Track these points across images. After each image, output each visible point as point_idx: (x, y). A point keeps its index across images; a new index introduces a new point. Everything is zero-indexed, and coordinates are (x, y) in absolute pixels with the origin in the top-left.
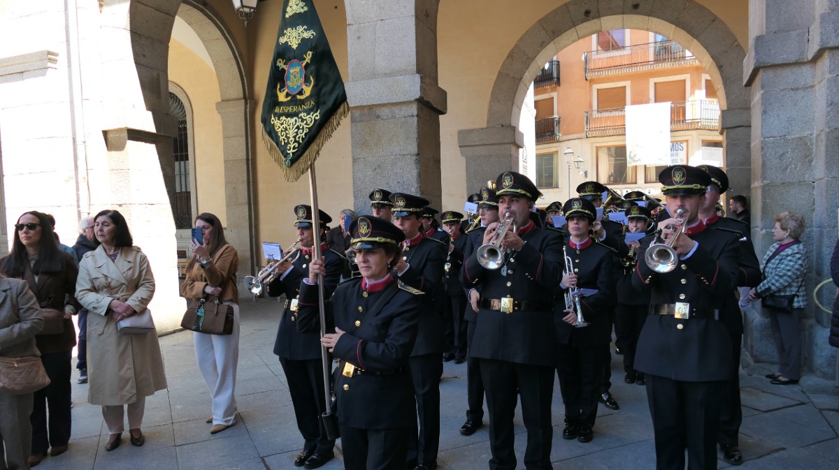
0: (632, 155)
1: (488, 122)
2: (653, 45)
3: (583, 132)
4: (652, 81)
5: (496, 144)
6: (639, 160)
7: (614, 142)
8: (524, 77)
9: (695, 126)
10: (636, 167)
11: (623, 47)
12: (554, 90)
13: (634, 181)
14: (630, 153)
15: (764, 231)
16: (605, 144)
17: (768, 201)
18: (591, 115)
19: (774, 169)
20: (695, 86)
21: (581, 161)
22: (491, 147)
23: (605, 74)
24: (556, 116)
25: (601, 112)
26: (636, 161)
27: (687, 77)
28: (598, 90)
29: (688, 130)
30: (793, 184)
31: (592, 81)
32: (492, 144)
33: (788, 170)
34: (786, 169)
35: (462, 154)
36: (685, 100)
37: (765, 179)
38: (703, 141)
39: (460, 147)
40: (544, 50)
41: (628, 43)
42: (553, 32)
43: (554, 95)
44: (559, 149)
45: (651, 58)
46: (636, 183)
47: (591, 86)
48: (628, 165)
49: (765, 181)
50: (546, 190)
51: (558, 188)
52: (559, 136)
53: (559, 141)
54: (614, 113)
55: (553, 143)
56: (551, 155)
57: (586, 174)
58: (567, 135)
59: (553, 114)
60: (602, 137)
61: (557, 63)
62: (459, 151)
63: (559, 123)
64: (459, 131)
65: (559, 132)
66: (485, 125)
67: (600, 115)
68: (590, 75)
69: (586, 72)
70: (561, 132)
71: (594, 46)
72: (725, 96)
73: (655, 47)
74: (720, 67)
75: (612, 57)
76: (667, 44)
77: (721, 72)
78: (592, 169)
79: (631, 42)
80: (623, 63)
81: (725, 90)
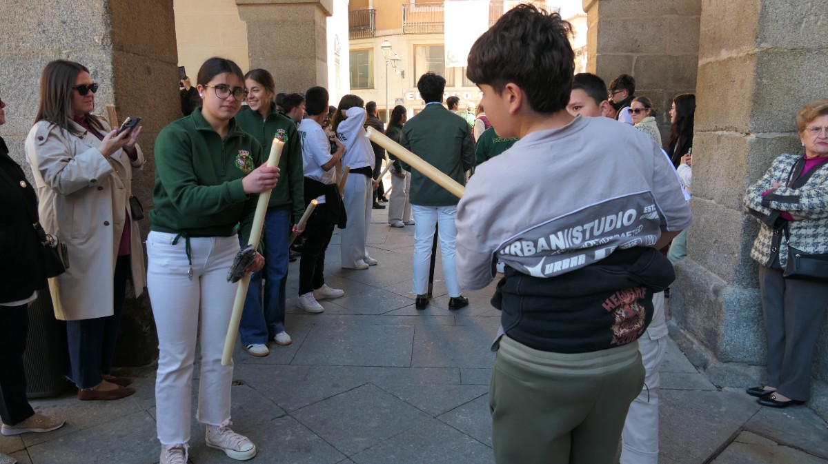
0: (450, 56)
3: (400, 27)
5: (291, 3)
6: (457, 61)
7: (432, 40)
10: (454, 68)
13: (452, 84)
14: (448, 53)
15: (753, 136)
16: (423, 43)
17: (765, 81)
18: (409, 9)
19: (781, 22)
21: (397, 60)
22: (284, 8)
24: (371, 7)
25: (419, 7)
26: (453, 62)
30: (809, 51)
33: (803, 25)
34: (800, 23)
35: (242, 16)
37: (763, 40)
39: (238, 5)
44: (374, 45)
46: (454, 86)
48: (446, 66)
49: (762, 45)
50: (361, 90)
51: (373, 88)
52: (375, 30)
53: (374, 36)
54: (433, 8)
55: (367, 38)
56: (366, 52)
57: (403, 74)
58: (382, 29)
59: (368, 5)
60: (420, 34)
62: (238, 11)
63: (374, 15)
65: (374, 26)
67: (417, 10)
70: (376, 26)
78: (409, 69)
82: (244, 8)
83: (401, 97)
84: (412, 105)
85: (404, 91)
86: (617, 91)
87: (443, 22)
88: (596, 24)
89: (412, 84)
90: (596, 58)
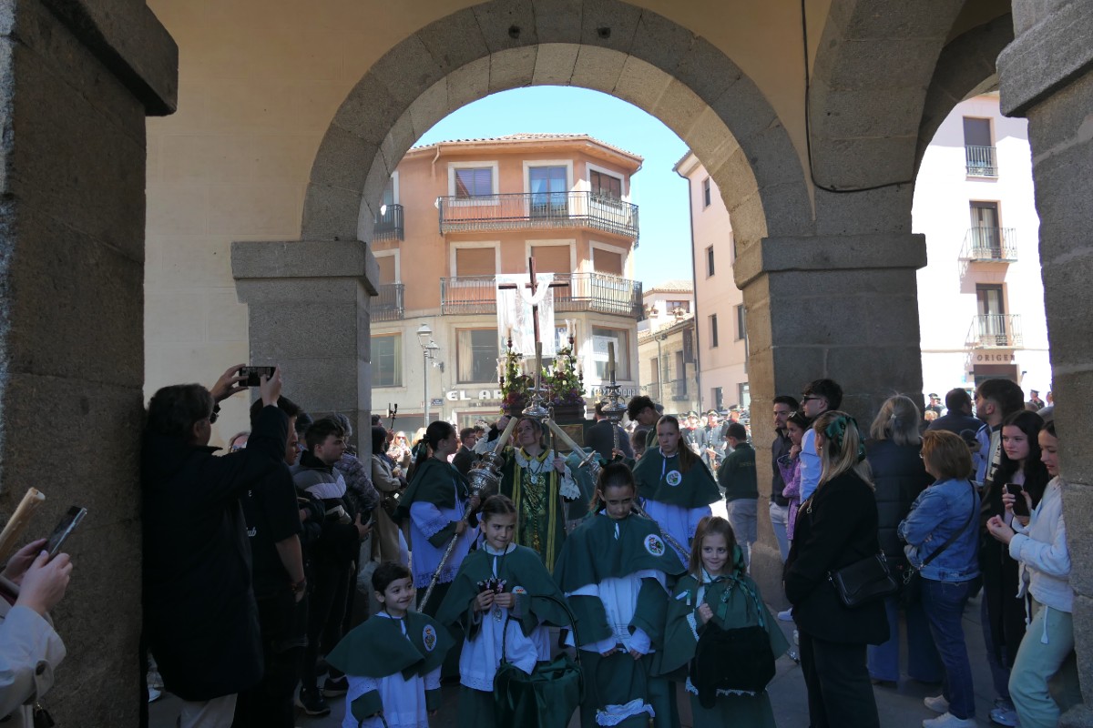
0: (505, 343)
1: (304, 228)
2: (528, 196)
3: (438, 307)
4: (529, 244)
5: (320, 278)
7: (479, 323)
8: (385, 140)
9: (582, 307)
11: (490, 195)
12: (395, 245)
14: (503, 339)
16: (469, 326)
18: (449, 284)
20: (582, 255)
21: (434, 348)
23: (466, 228)
24: (398, 282)
25: (462, 281)
27: (572, 242)
28: (457, 249)
29: (576, 311)
31: (449, 238)
32: (312, 278)
35: (243, 296)
36: (570, 271)
38: (594, 327)
39: (237, 279)
40: (427, 92)
41: (496, 190)
42: (446, 58)
43: (396, 252)
44: (403, 330)
45: (527, 212)
47: (447, 244)
48: (500, 357)
50: (384, 389)
51: (401, 386)
52: (402, 311)
53: (401, 318)
54: (481, 283)
55: (393, 320)
56: (391, 341)
57: (442, 366)
58: (413, 309)
59: (394, 279)
60: (465, 315)
61: (401, 208)
62: (235, 289)
63: (402, 292)
64: (235, 243)
65: (402, 306)
66: (296, 236)
67: (460, 285)
68: (447, 230)
69: (441, 223)
70: (405, 306)
71: (452, 191)
72: (762, 213)
73: (531, 199)
74: (753, 161)
75: (477, 207)
76: (547, 196)
77: (756, 170)
78: (450, 360)
79: (500, 189)
80: (491, 216)
81: (762, 202)
82: (245, 285)
83: (439, 396)
84: (454, 407)
85: (444, 390)
86: (812, 396)
87: (495, 300)
88: (765, 305)
89: (454, 380)
90: (771, 352)
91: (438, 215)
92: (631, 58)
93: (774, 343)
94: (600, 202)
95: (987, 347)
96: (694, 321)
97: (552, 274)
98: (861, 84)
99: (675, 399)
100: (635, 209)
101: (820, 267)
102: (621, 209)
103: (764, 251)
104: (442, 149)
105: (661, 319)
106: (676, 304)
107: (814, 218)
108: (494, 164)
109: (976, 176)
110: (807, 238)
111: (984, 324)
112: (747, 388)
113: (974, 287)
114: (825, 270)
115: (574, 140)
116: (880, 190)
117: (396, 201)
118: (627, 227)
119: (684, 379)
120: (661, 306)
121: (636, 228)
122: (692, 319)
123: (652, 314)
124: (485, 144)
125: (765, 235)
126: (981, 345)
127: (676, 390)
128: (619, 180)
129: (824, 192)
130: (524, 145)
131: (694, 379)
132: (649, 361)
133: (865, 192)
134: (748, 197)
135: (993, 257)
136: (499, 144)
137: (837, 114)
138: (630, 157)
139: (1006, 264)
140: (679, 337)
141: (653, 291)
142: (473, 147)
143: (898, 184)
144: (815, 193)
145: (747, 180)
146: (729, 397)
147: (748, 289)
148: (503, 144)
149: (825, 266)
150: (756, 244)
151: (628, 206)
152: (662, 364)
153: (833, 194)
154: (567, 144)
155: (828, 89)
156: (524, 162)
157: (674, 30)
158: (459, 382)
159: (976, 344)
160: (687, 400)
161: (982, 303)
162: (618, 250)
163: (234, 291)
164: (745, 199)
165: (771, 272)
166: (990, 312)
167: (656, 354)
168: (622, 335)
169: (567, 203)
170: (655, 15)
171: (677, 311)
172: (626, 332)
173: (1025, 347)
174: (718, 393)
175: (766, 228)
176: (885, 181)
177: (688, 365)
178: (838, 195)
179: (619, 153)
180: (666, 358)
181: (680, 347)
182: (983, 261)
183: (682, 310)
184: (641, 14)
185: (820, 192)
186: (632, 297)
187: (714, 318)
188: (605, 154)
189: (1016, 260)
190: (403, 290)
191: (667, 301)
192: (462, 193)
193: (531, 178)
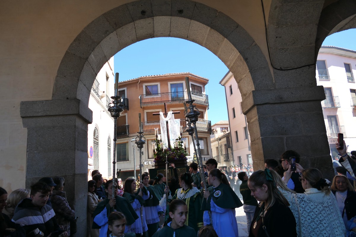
1: (53, 95)
2: (170, 93)
4: (171, 109)
5: (59, 115)
8: (90, 57)
11: (157, 94)
12: (125, 112)
16: (152, 138)
18: (144, 124)
22: (54, 118)
23: (149, 105)
28: (147, 112)
31: (144, 109)
35: (25, 125)
39: (23, 117)
40: (108, 38)
41: (159, 92)
42: (115, 24)
43: (126, 114)
44: (128, 140)
45: (170, 99)
47: (143, 111)
50: (123, 162)
51: (129, 160)
52: (129, 134)
53: (128, 137)
55: (126, 138)
56: (125, 145)
57: (143, 153)
58: (132, 134)
59: (126, 123)
60: (150, 135)
61: (127, 100)
62: (22, 122)
63: (128, 128)
64: (22, 102)
65: (128, 132)
66: (50, 98)
67: (148, 124)
68: (143, 106)
69: (141, 104)
70: (129, 132)
71: (144, 93)
72: (252, 81)
73: (171, 94)
74: (246, 59)
75: (153, 98)
76: (177, 93)
77: (247, 63)
78: (145, 151)
79: (161, 91)
80: (158, 101)
81: (251, 76)
82: (26, 120)
84: (147, 167)
85: (143, 161)
88: (256, 119)
89: (147, 157)
90: (261, 140)
91: (140, 101)
92: (192, 21)
93: (261, 136)
94: (195, 94)
95: (333, 137)
96: (230, 133)
97: (179, 119)
98: (289, 24)
99: (225, 161)
100: (207, 96)
101: (279, 102)
102: (202, 96)
103: (254, 96)
104: (141, 79)
105: (219, 133)
106: (224, 129)
107: (274, 82)
108: (159, 84)
109: (322, 79)
110: (272, 90)
111: (331, 129)
112: (250, 156)
113: (327, 117)
114: (281, 103)
115: (185, 74)
116: (301, 69)
117: (126, 97)
118: (205, 102)
119: (228, 154)
120: (219, 129)
121: (208, 103)
122: (229, 133)
123: (215, 132)
124: (155, 77)
125: (254, 90)
126: (332, 137)
127: (225, 158)
128: (201, 87)
129: (277, 70)
130: (168, 77)
131: (231, 154)
132: (216, 148)
133: (295, 70)
134: (245, 75)
135: (332, 106)
136: (160, 77)
137: (280, 37)
138: (204, 79)
139: (336, 109)
140: (225, 139)
141: (216, 125)
142: (151, 78)
143: (309, 66)
144: (274, 71)
145: (244, 68)
146: (244, 160)
147: (248, 114)
148: (161, 76)
149: (281, 102)
150: (250, 94)
151: (205, 95)
152: (220, 149)
153: (281, 71)
154: (183, 76)
155: (276, 26)
156: (168, 82)
157: (209, 9)
158: (149, 158)
159: (330, 137)
160: (229, 161)
161: (330, 122)
162: (202, 110)
163: (21, 123)
164: (244, 76)
165: (257, 105)
166: (333, 125)
167: (218, 146)
168: (205, 139)
169: (183, 95)
170: (201, 4)
171: (224, 130)
172: (206, 138)
173: (347, 137)
174: (239, 158)
175: (254, 87)
176: (303, 65)
177: (228, 149)
178: (283, 71)
179: (200, 78)
180: (221, 147)
181: (226, 143)
182: (329, 108)
183: (225, 130)
184: (195, 4)
185: (276, 70)
186: (208, 126)
187: (236, 132)
188: (196, 78)
189: (340, 107)
190: (129, 127)
191: (221, 128)
192: (148, 93)
193: (171, 87)
